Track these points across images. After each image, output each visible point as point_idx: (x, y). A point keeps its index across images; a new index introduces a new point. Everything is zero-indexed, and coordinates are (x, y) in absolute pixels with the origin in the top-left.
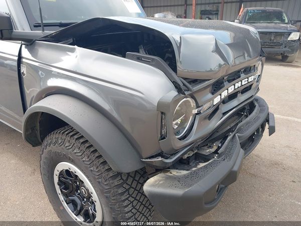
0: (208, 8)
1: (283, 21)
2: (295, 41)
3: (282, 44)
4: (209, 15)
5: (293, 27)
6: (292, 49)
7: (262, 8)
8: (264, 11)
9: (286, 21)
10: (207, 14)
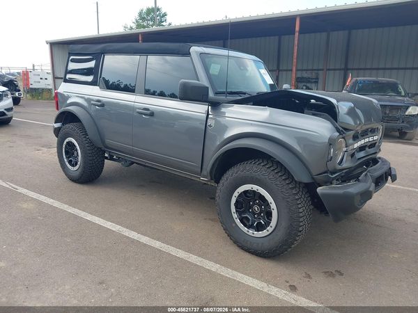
0: (305, 75)
1: (399, 94)
2: (414, 115)
3: (399, 119)
4: (307, 82)
5: (411, 100)
6: (411, 125)
7: (374, 79)
8: (376, 82)
9: (403, 94)
10: (304, 82)
